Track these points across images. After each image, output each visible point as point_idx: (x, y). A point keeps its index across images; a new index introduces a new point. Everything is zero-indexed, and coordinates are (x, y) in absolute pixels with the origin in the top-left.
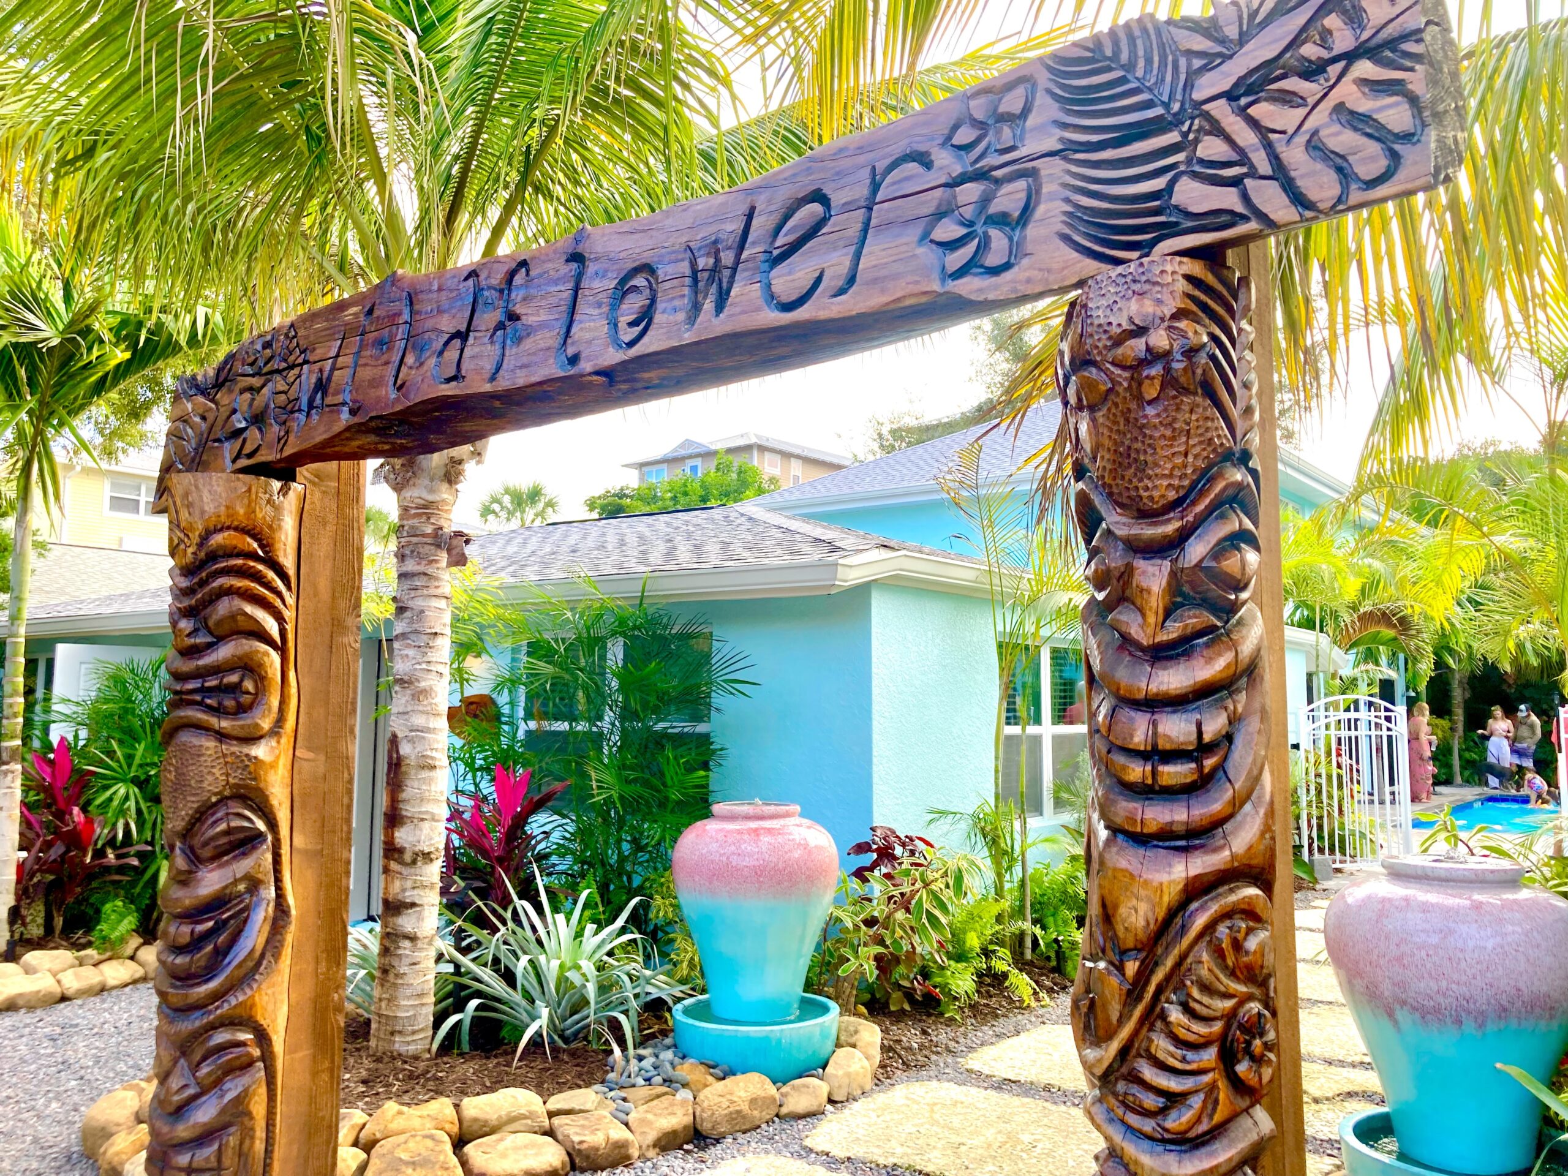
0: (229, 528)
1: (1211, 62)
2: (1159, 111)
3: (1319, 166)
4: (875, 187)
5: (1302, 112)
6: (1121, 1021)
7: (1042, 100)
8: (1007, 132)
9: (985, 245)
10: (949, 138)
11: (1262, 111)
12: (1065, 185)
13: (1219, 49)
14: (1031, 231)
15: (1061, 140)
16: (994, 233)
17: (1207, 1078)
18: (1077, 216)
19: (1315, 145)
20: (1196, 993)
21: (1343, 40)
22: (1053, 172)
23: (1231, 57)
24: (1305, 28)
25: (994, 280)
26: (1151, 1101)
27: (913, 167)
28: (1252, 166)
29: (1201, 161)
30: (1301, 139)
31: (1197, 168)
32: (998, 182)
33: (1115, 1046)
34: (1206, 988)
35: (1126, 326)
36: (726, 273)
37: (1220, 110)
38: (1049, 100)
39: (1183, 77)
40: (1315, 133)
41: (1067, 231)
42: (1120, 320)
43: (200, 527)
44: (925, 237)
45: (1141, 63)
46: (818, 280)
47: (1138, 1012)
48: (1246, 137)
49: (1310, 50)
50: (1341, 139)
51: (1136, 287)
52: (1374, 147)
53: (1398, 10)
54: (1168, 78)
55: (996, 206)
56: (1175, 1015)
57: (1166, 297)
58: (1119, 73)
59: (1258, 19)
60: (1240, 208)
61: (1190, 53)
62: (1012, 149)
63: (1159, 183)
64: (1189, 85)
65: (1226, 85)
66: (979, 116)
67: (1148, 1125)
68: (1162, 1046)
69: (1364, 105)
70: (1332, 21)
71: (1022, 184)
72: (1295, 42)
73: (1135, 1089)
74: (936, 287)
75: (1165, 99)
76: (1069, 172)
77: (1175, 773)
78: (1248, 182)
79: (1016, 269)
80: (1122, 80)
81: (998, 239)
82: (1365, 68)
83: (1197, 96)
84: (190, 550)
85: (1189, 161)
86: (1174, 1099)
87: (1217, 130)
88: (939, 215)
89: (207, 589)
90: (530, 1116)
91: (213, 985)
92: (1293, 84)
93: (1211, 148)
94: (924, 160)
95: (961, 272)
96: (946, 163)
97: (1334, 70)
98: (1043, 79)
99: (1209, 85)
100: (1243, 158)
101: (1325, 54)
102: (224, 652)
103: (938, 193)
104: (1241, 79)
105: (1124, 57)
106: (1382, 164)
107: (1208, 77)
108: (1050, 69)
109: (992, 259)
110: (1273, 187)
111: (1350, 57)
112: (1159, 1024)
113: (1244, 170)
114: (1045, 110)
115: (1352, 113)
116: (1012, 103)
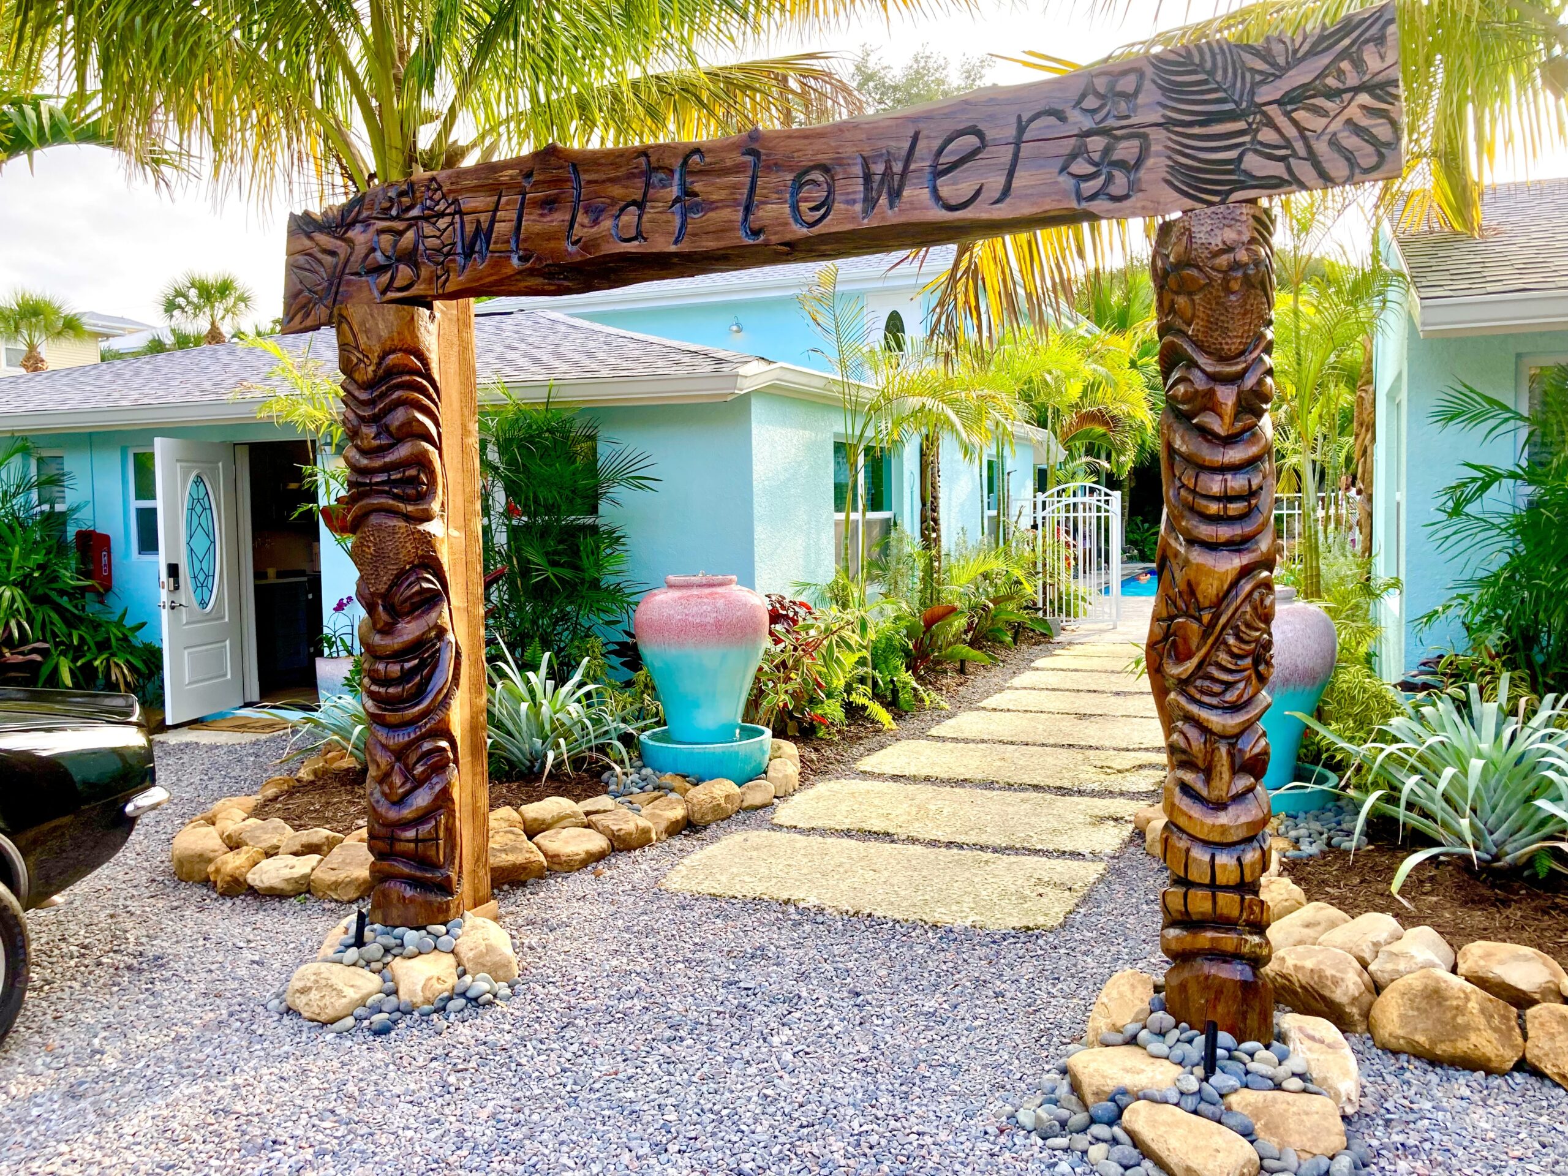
0: (400, 350)
1: (1267, 78)
2: (1230, 106)
3: (1336, 155)
4: (1021, 129)
5: (1325, 121)
6: (1198, 649)
7: (1147, 84)
8: (1123, 105)
9: (1110, 178)
10: (1078, 103)
11: (1300, 115)
12: (1168, 148)
13: (1272, 71)
14: (1142, 173)
15: (1163, 116)
16: (1117, 173)
17: (1246, 673)
18: (1175, 168)
19: (1334, 142)
20: (1243, 628)
21: (1352, 80)
22: (1159, 139)
23: (1280, 77)
24: (1327, 67)
25: (1117, 205)
26: (1217, 688)
27: (1052, 120)
28: (1294, 150)
29: (1261, 143)
30: (1326, 137)
31: (1258, 147)
32: (1118, 139)
33: (1194, 661)
34: (1249, 626)
35: (1221, 246)
36: (897, 178)
37: (1273, 111)
38: (1154, 87)
39: (1248, 86)
40: (1334, 134)
41: (1169, 177)
42: (1216, 242)
43: (377, 350)
44: (1063, 169)
45: (1220, 72)
46: (978, 193)
47: (1210, 641)
48: (1291, 132)
49: (1331, 81)
50: (1351, 141)
51: (1226, 222)
52: (1369, 149)
53: (1385, 65)
54: (1239, 84)
55: (1116, 156)
56: (1231, 641)
57: (1244, 229)
58: (1202, 77)
59: (1300, 55)
60: (1286, 176)
61: (1253, 71)
62: (1128, 117)
63: (1233, 154)
64: (1252, 93)
65: (1277, 96)
66: (1102, 90)
67: (1214, 701)
68: (1223, 658)
69: (1364, 122)
70: (1345, 65)
71: (1136, 143)
72: (1322, 75)
73: (1207, 683)
74: (1074, 205)
75: (1236, 98)
76: (1170, 139)
77: (1235, 508)
78: (1291, 160)
79: (1133, 199)
80: (1205, 82)
81: (1120, 178)
82: (1364, 98)
83: (1259, 100)
84: (371, 369)
85: (1252, 142)
86: (1229, 685)
87: (1271, 123)
88: (1073, 157)
89: (387, 401)
90: (574, 815)
91: (422, 706)
92: (1319, 101)
93: (1267, 135)
94: (1060, 116)
95: (1092, 197)
96: (1080, 121)
97: (1347, 97)
98: (1150, 71)
99: (1266, 94)
100: (1288, 144)
101: (1341, 86)
102: (403, 451)
103: (1073, 140)
104: (1287, 93)
105: (1208, 65)
106: (1374, 160)
107: (1264, 89)
108: (1154, 65)
109: (1114, 190)
110: (1307, 165)
111: (1356, 90)
112: (1222, 647)
113: (1289, 152)
114: (1150, 94)
115: (1356, 125)
116: (1127, 84)
